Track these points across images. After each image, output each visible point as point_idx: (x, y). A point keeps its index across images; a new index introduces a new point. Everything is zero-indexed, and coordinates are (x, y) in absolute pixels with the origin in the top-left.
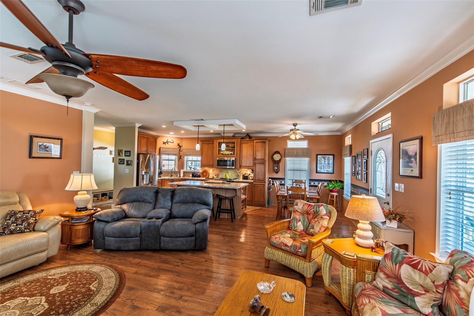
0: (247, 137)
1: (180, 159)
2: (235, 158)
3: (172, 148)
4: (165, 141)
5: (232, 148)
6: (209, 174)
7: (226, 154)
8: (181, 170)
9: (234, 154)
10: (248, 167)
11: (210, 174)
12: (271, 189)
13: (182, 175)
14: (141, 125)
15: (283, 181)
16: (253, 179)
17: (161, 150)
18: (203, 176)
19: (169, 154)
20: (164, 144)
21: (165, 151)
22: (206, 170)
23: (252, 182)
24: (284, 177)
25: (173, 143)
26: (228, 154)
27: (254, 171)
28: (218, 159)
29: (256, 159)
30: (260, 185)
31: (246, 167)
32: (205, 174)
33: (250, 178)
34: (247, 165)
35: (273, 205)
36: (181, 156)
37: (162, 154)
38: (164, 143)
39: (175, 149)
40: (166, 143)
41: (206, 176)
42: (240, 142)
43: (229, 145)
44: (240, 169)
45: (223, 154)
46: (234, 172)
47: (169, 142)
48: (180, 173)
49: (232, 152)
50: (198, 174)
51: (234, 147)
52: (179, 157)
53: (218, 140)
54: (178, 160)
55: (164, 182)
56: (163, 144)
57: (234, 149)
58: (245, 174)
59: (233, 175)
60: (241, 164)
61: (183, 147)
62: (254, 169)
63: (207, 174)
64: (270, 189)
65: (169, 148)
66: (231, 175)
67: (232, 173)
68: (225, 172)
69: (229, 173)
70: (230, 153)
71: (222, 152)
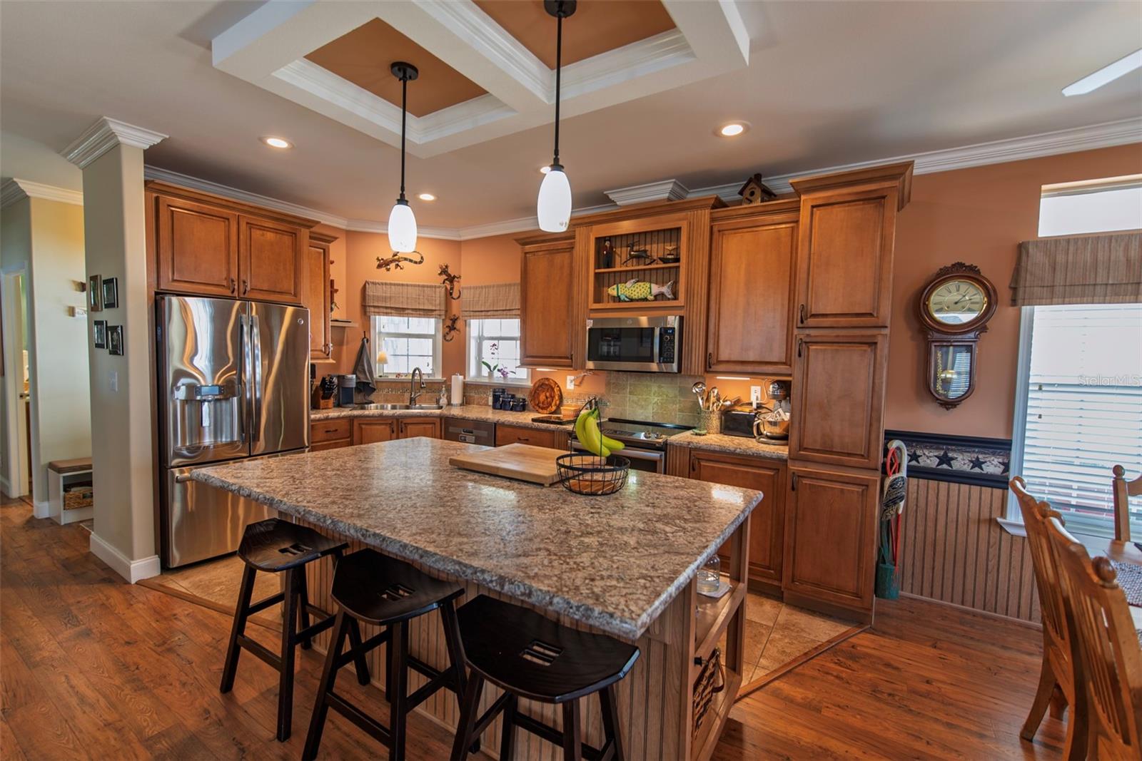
0: (752, 194)
1: (453, 333)
2: (681, 319)
3: (415, 286)
4: (388, 256)
5: (664, 260)
6: (561, 397)
7: (635, 295)
8: (453, 377)
9: (676, 298)
10: (750, 368)
11: (564, 395)
12: (902, 504)
13: (457, 398)
14: (157, 140)
15: (996, 460)
16: (784, 438)
17: (370, 292)
18: (538, 405)
19: (404, 309)
20: (384, 269)
21: (385, 299)
22: (547, 379)
23: (782, 461)
24: (1001, 436)
25: (421, 262)
26: (646, 299)
27: (795, 391)
28: (590, 324)
29: (814, 316)
30: (838, 486)
31: (739, 368)
32: (542, 397)
33: (766, 430)
34: (751, 357)
35: (906, 593)
36: (454, 320)
37: (372, 309)
38: (383, 264)
39: (428, 287)
40: (392, 266)
41: (550, 404)
42: (711, 228)
43: (648, 247)
44: (706, 375)
45: (617, 299)
46: (677, 392)
47: (406, 259)
48: (449, 390)
49: (663, 284)
50: (519, 396)
51: (677, 260)
52: (449, 323)
53: (595, 227)
54: (444, 337)
55: (361, 429)
56: (379, 266)
57: (678, 267)
58: (738, 402)
59: (671, 407)
60: (711, 350)
61: (462, 280)
62: (796, 380)
63: (553, 397)
64: (894, 502)
65: (403, 285)
66: (660, 404)
67: (667, 395)
68: (630, 389)
69: (654, 394)
70: (656, 289)
71: (614, 289)
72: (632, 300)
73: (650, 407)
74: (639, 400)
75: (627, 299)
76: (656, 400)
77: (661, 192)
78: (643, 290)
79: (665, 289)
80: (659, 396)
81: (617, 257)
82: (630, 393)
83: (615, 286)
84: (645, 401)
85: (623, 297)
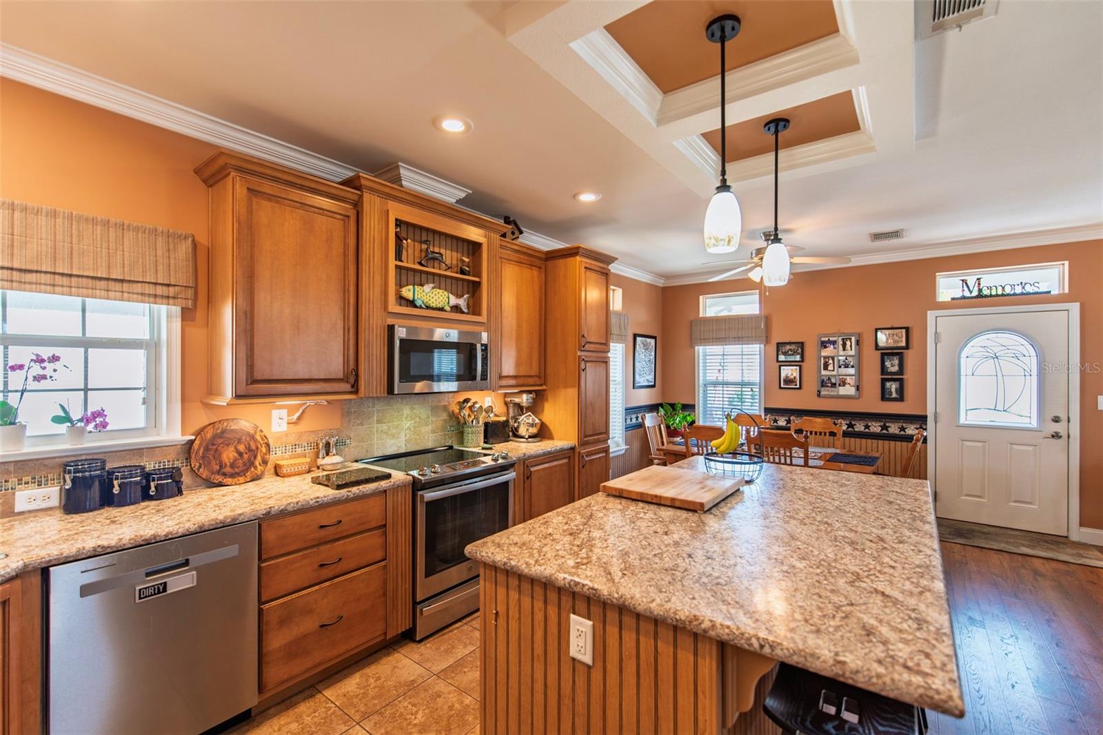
5: (461, 271)
9: (473, 312)
22: (230, 420)
26: (442, 309)
30: (597, 456)
31: (514, 382)
32: (229, 455)
57: (479, 283)
59: (424, 429)
60: (500, 366)
66: (412, 429)
67: (420, 418)
68: (378, 416)
69: (406, 419)
70: (454, 300)
71: (409, 290)
72: (428, 307)
73: (403, 434)
74: (389, 429)
75: (424, 307)
76: (408, 425)
77: (450, 194)
78: (441, 298)
79: (462, 302)
80: (412, 419)
81: (404, 250)
82: (379, 422)
83: (411, 287)
84: (397, 427)
85: (419, 303)
